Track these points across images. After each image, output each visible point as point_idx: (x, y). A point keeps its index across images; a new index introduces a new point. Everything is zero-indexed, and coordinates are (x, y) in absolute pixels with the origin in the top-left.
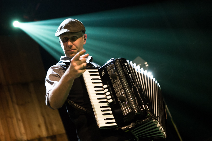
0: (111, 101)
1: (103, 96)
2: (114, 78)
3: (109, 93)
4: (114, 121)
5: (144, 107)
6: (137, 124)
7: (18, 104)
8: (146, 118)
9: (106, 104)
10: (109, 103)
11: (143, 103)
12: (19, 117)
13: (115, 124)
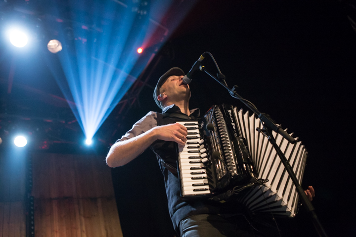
0: (205, 160)
1: (197, 155)
2: (211, 128)
3: (205, 155)
4: (207, 187)
5: (245, 167)
6: (236, 192)
7: (84, 217)
8: (249, 183)
9: (199, 165)
10: (203, 163)
11: (244, 161)
12: (84, 229)
13: (208, 192)
